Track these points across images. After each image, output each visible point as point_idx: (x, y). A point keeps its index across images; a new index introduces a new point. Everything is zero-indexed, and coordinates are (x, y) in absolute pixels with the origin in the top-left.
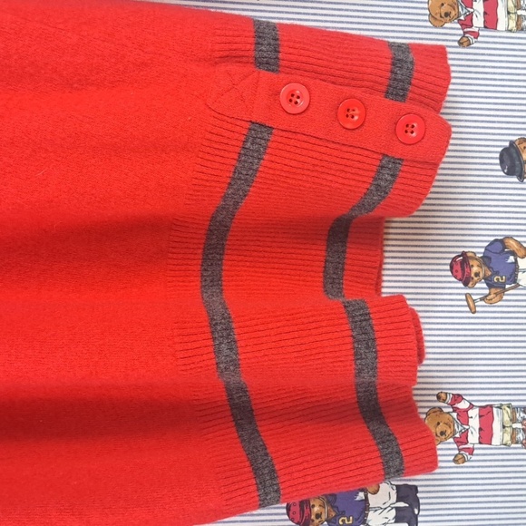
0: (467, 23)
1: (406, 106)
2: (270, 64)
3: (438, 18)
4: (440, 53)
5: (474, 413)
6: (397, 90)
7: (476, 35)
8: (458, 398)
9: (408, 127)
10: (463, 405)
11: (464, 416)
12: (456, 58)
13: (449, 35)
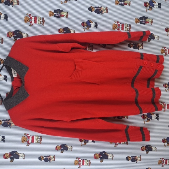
0: (166, 53)
1: (158, 64)
2: (142, 58)
3: (162, 52)
4: (162, 56)
5: (166, 105)
6: (157, 62)
7: (167, 55)
8: (164, 103)
9: (159, 66)
10: (165, 104)
11: (165, 105)
12: (165, 57)
13: (164, 54)
